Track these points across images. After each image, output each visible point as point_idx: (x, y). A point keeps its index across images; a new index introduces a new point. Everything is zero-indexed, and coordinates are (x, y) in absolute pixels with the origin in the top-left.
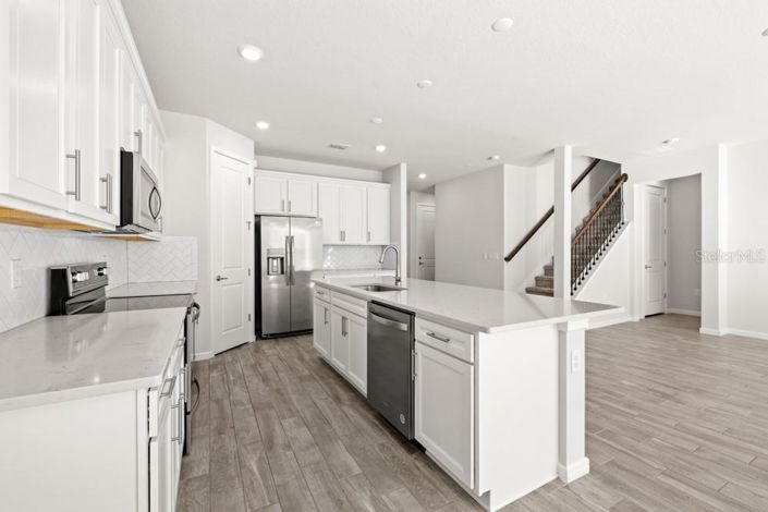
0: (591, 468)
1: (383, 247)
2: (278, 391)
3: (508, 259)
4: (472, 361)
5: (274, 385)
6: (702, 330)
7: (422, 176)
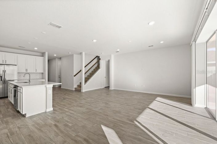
0: (53, 109)
1: (42, 73)
3: (75, 76)
4: (22, 92)
6: (110, 89)
7: (55, 55)
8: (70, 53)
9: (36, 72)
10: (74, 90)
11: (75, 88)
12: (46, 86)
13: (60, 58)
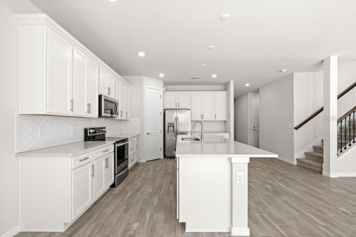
1: (225, 121)
2: (155, 176)
3: (297, 128)
5: (155, 174)
7: (247, 85)
8: (284, 70)
9: (216, 120)
10: (295, 163)
11: (298, 160)
12: (230, 159)
13: (257, 91)
